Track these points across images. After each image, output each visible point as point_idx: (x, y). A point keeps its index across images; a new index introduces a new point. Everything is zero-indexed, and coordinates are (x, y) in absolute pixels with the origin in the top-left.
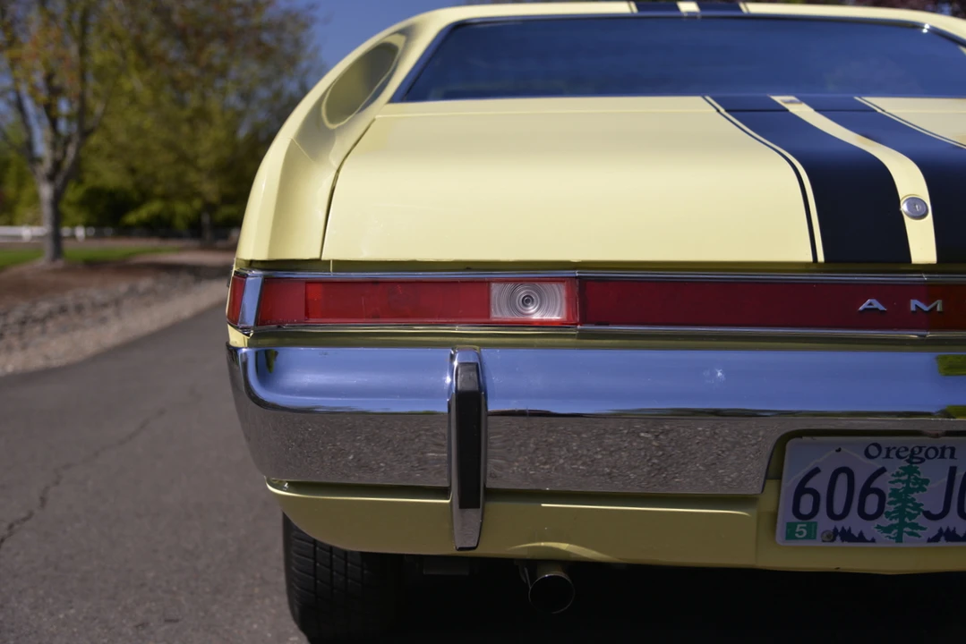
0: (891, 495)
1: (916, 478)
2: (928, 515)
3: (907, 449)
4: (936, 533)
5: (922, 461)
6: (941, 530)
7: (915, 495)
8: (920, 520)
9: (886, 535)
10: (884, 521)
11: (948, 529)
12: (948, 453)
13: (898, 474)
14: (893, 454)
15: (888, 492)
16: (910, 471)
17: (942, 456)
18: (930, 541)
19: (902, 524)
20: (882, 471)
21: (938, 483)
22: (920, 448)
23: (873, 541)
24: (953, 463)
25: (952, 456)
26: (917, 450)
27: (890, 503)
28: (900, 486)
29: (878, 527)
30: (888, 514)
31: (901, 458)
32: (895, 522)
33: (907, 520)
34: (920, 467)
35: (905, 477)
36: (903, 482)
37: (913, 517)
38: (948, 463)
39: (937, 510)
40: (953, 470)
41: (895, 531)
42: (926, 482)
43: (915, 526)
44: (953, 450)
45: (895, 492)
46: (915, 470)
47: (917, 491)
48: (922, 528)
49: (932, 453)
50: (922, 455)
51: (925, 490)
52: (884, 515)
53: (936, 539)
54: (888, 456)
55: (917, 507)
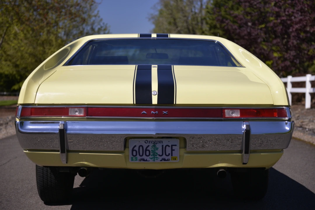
0: (151, 151)
1: (156, 148)
2: (159, 155)
3: (153, 141)
4: (161, 159)
5: (156, 144)
6: (162, 159)
7: (156, 151)
8: (158, 156)
9: (151, 160)
10: (150, 157)
11: (164, 158)
12: (161, 142)
13: (152, 147)
14: (150, 142)
15: (151, 150)
16: (154, 146)
17: (160, 143)
18: (160, 161)
19: (154, 158)
20: (149, 146)
21: (160, 149)
22: (156, 141)
23: (149, 161)
24: (162, 144)
25: (162, 143)
26: (155, 142)
27: (151, 153)
28: (153, 149)
29: (150, 158)
30: (151, 155)
31: (152, 143)
32: (153, 157)
33: (155, 156)
34: (156, 145)
35: (154, 147)
36: (153, 148)
37: (156, 156)
38: (161, 144)
39: (161, 154)
40: (163, 146)
41: (153, 159)
42: (158, 148)
43: (157, 158)
44: (162, 141)
45: (152, 151)
46: (155, 146)
47: (156, 150)
48: (159, 158)
49: (158, 142)
50: (156, 143)
51: (158, 150)
52: (150, 156)
53: (161, 160)
54: (149, 143)
55: (157, 153)
